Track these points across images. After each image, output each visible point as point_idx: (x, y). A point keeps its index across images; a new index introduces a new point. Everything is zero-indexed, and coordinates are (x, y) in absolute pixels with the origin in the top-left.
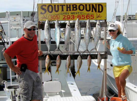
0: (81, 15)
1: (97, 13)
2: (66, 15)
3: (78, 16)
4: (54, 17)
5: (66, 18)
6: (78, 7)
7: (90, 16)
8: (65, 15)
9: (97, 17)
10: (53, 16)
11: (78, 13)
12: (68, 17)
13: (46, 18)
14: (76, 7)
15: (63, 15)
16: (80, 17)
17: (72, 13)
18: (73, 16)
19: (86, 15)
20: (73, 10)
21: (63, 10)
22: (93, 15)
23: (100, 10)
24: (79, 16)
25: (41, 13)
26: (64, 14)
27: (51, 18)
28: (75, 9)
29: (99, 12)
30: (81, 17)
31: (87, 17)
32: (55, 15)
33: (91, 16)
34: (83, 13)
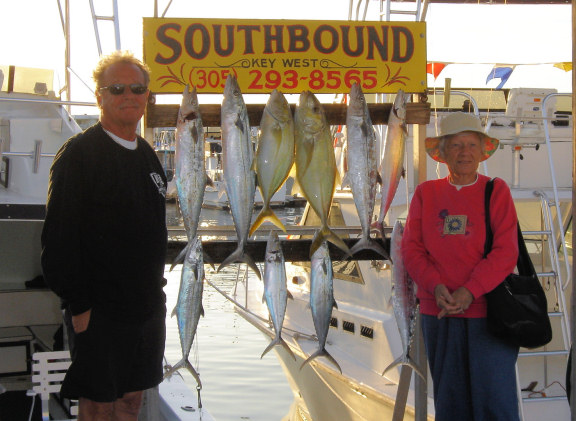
0: (325, 72)
1: (389, 63)
2: (264, 71)
3: (312, 75)
4: (214, 76)
5: (263, 81)
6: (311, 38)
7: (361, 76)
8: (261, 69)
9: (390, 83)
10: (208, 71)
11: (311, 63)
12: (273, 77)
13: (178, 81)
14: (304, 38)
15: (251, 68)
16: (320, 79)
17: (286, 63)
18: (290, 75)
19: (344, 72)
20: (293, 48)
21: (249, 49)
22: (375, 73)
23: (403, 53)
24: (317, 75)
25: (160, 59)
26: (256, 68)
27: (201, 82)
28: (299, 45)
29: (397, 58)
30: (325, 78)
31: (347, 78)
32: (219, 71)
33: (365, 78)
34: (331, 64)
